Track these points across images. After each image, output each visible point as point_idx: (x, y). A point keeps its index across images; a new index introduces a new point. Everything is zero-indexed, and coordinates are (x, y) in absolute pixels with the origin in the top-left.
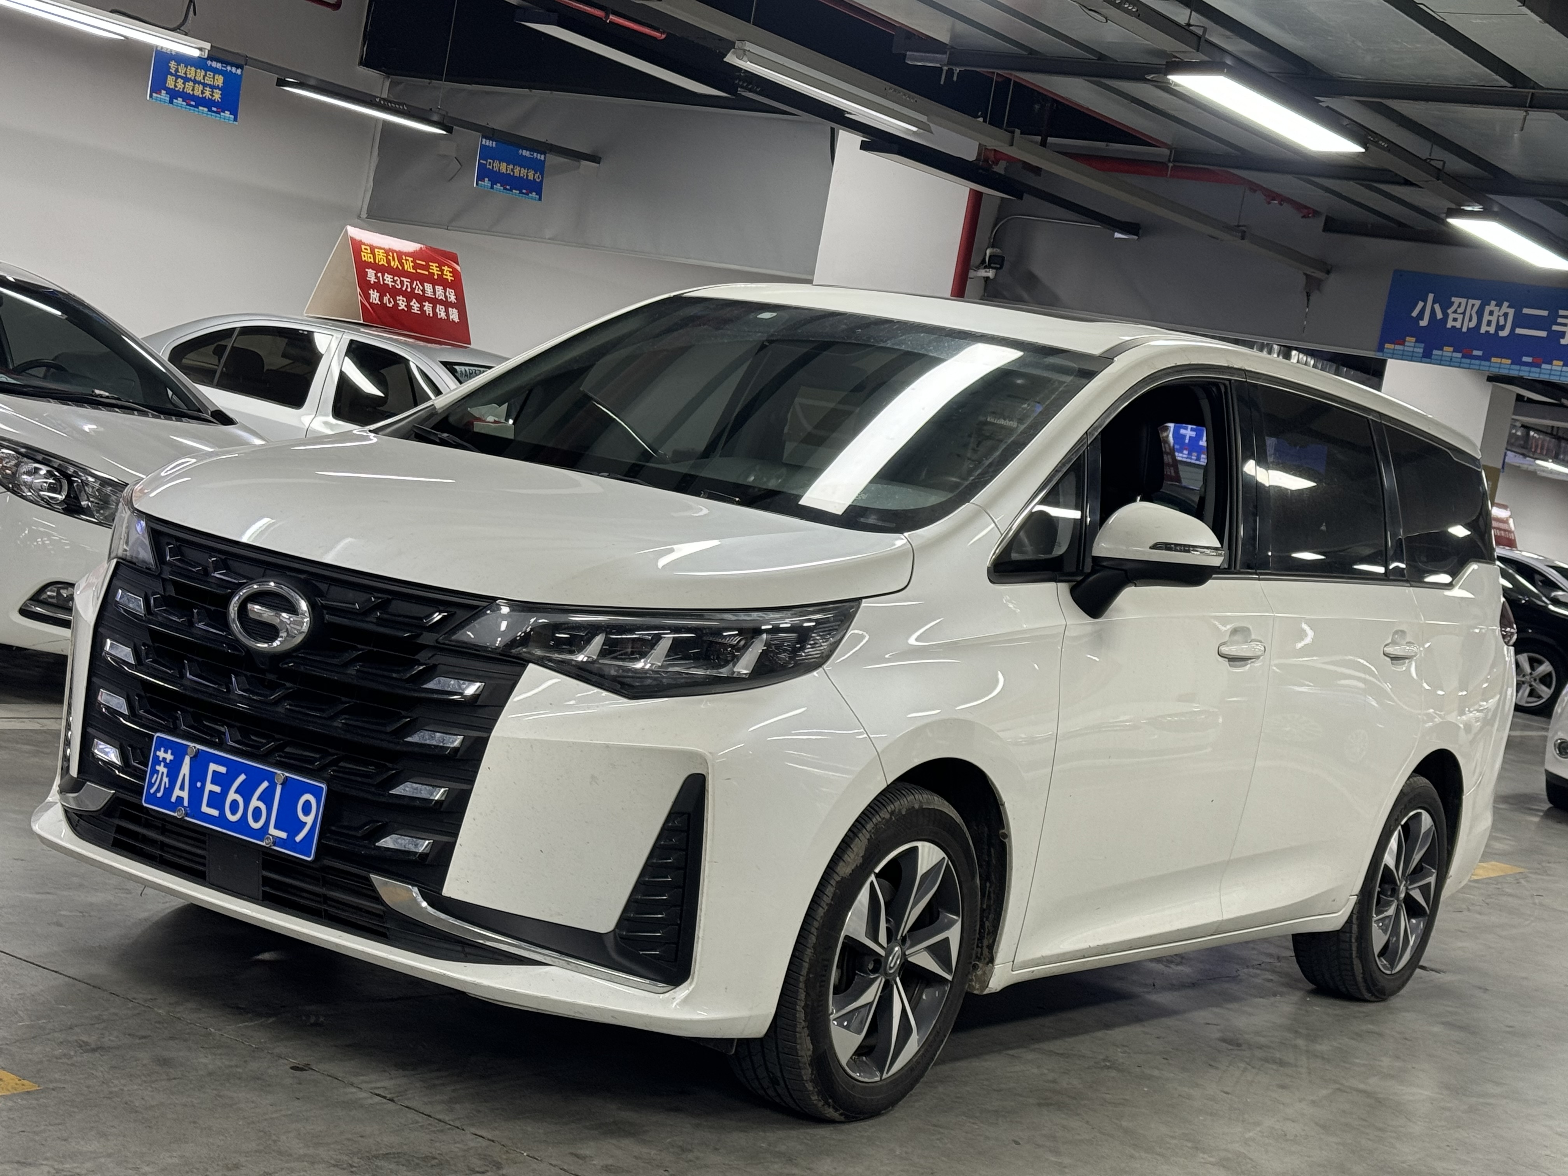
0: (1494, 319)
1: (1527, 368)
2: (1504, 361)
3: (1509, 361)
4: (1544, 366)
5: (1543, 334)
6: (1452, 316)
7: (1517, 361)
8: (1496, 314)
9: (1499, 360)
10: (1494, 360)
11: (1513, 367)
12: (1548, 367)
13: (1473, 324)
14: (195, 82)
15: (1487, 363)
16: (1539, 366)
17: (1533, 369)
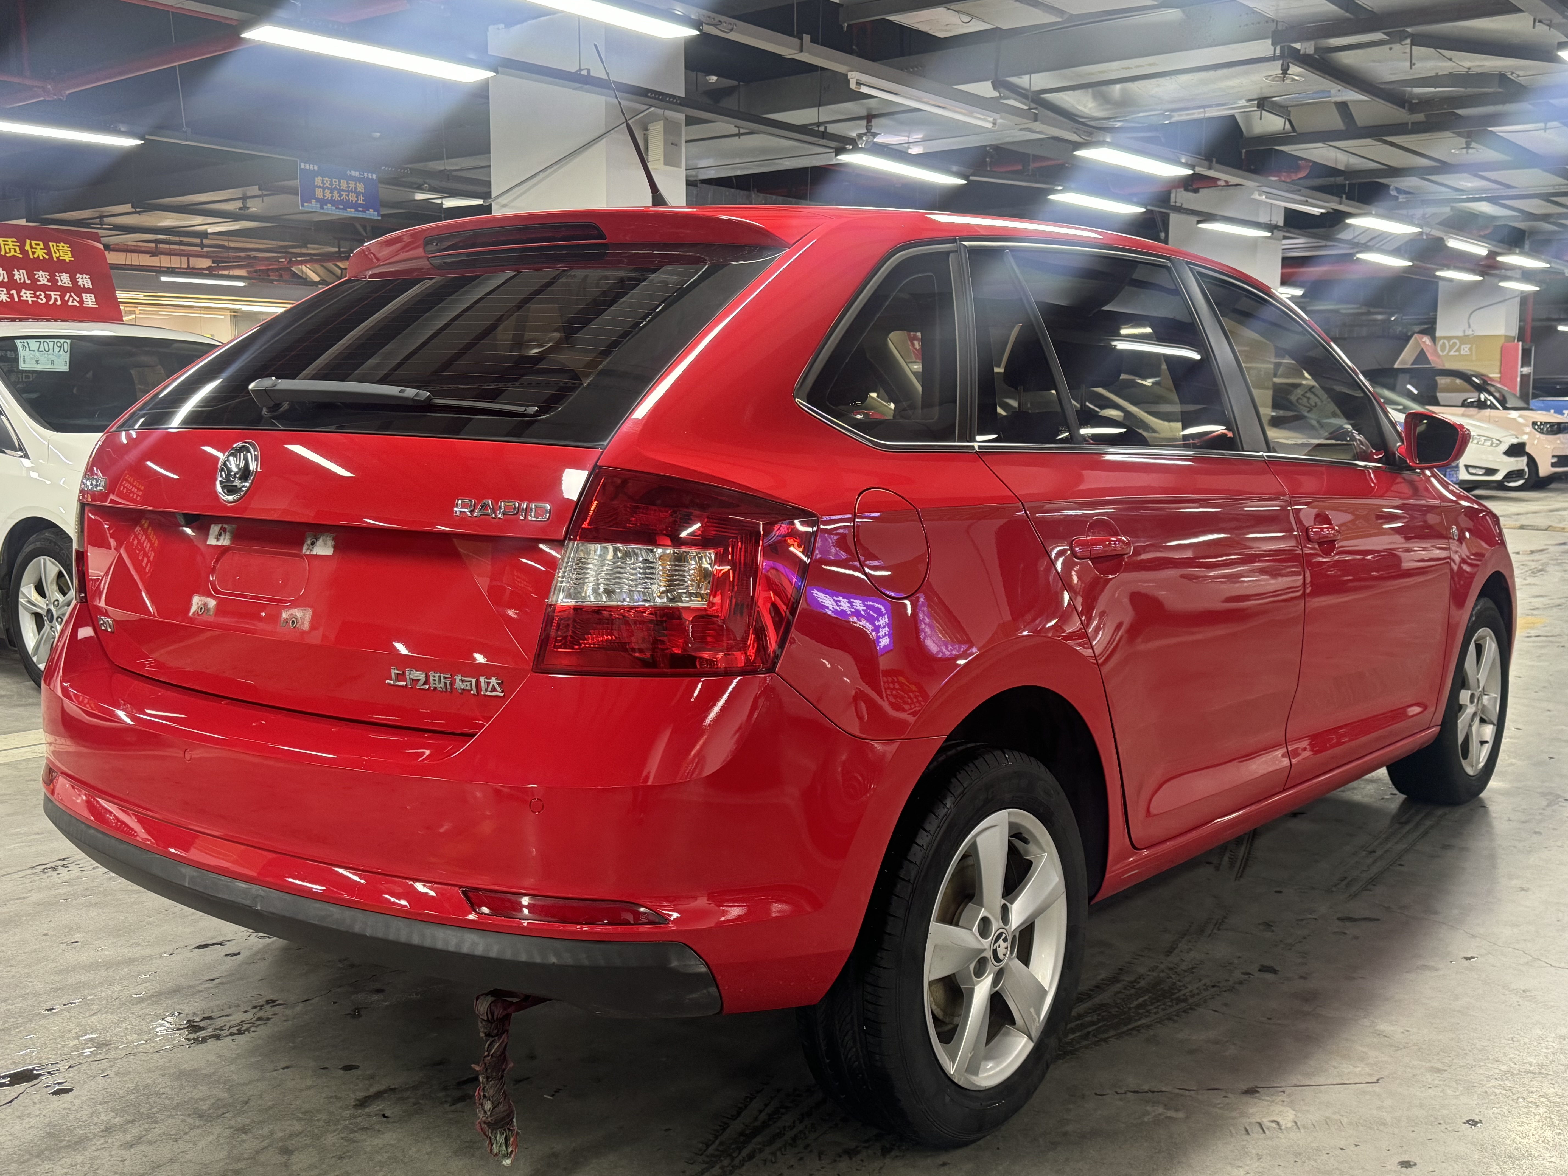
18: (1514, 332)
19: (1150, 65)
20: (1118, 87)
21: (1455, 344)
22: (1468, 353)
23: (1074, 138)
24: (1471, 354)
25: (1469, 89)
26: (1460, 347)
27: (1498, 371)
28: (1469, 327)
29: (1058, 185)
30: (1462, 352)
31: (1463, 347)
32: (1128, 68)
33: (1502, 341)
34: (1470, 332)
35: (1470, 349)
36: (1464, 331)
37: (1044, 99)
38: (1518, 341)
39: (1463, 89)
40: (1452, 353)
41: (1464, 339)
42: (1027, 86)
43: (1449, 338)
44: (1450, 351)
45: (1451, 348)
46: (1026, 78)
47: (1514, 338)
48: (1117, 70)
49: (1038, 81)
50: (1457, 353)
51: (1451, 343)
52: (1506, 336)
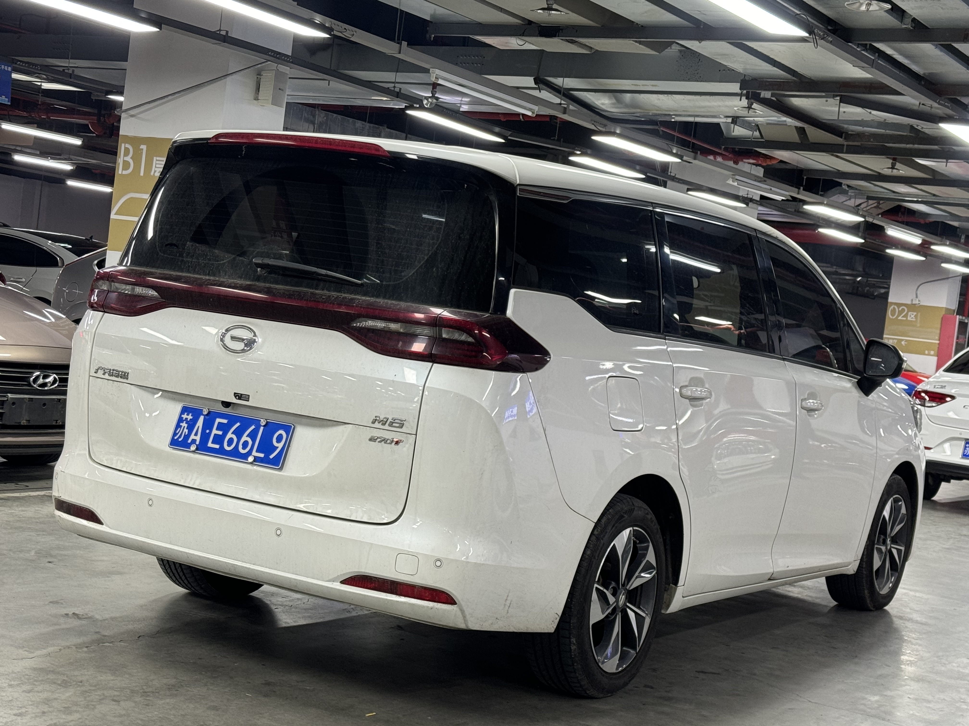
18: (954, 306)
19: (653, 86)
20: (629, 95)
21: (903, 310)
22: (914, 320)
23: (592, 127)
24: (916, 321)
25: (887, 131)
26: (907, 314)
27: (937, 338)
28: (917, 297)
29: (577, 150)
30: (909, 318)
31: (909, 313)
32: (637, 85)
33: (943, 313)
34: (917, 302)
35: (916, 316)
36: (912, 300)
37: (572, 95)
38: (957, 314)
39: (884, 131)
40: (900, 318)
41: (912, 307)
42: (561, 85)
43: (899, 305)
44: (898, 316)
45: (900, 313)
46: (561, 80)
47: (954, 311)
48: (629, 85)
49: (568, 83)
50: (904, 319)
51: (900, 309)
52: (947, 309)
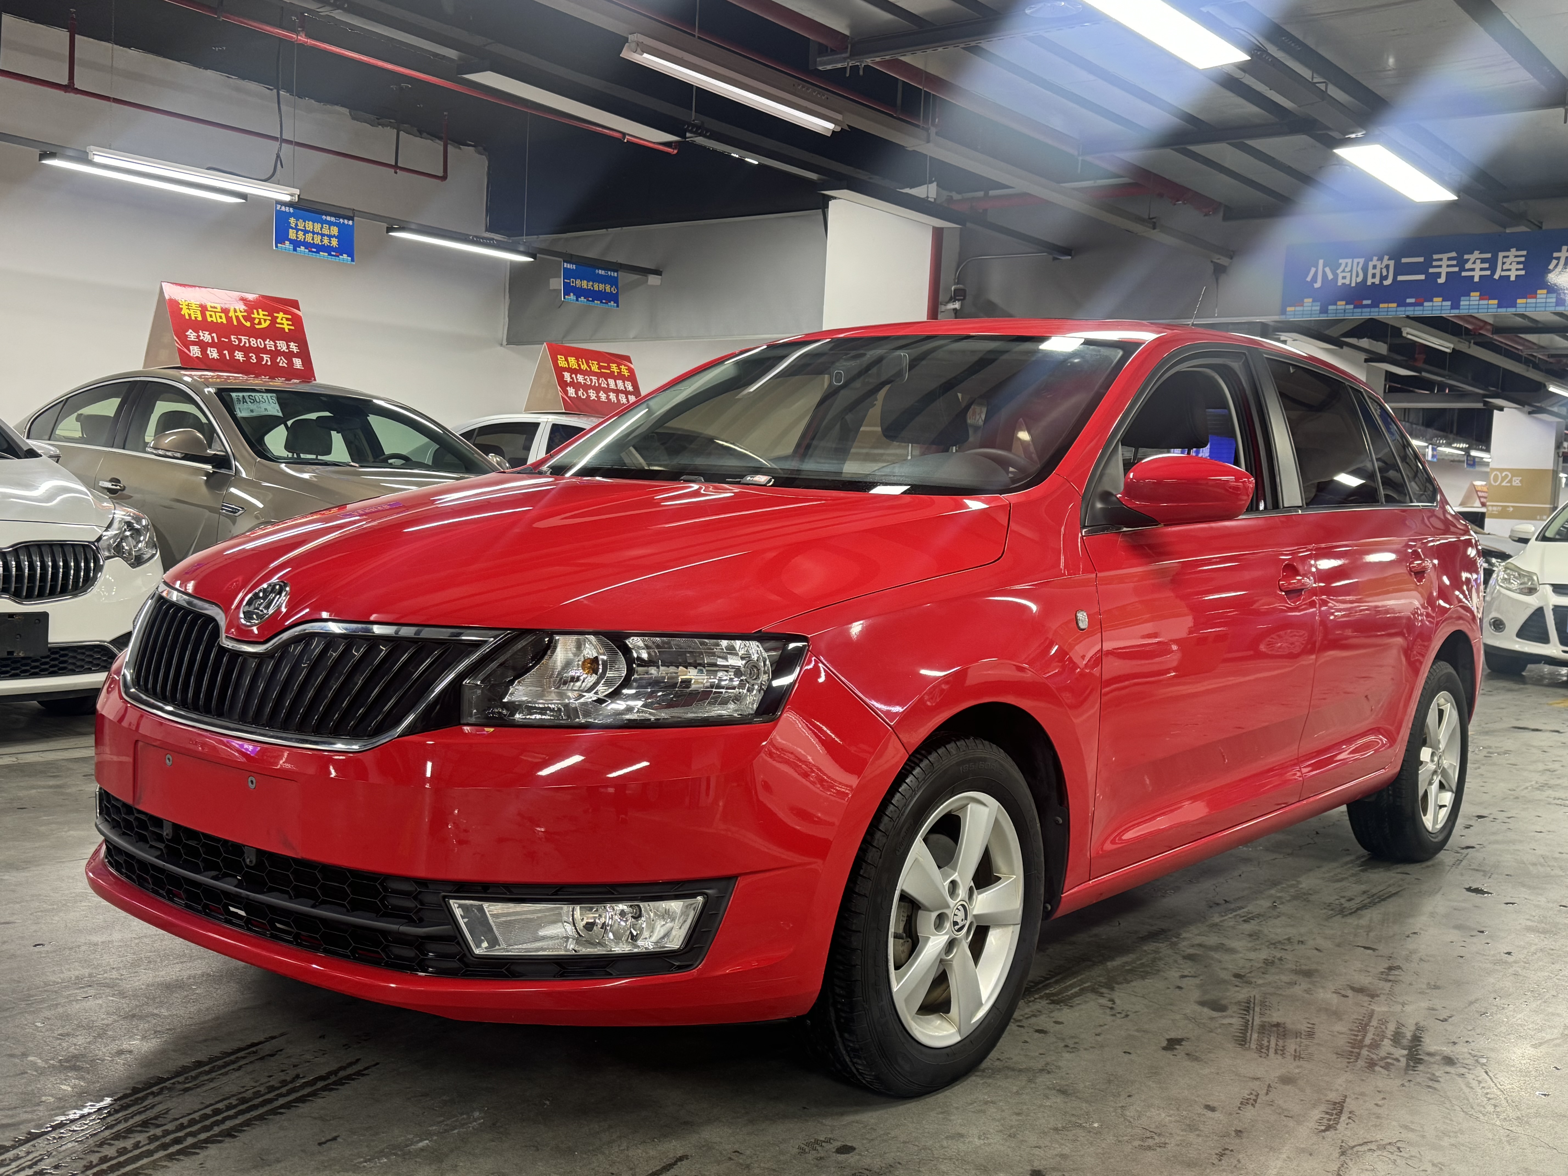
0: (1377, 271)
1: (1411, 308)
2: (1391, 305)
3: (1395, 305)
4: (1426, 304)
5: (1422, 277)
6: (1340, 275)
7: (1402, 304)
8: (1379, 267)
9: (1386, 305)
10: (1381, 305)
11: (1399, 309)
12: (1430, 304)
13: (1359, 279)
14: (313, 233)
15: (1377, 309)
16: (1422, 305)
17: (1417, 308)
